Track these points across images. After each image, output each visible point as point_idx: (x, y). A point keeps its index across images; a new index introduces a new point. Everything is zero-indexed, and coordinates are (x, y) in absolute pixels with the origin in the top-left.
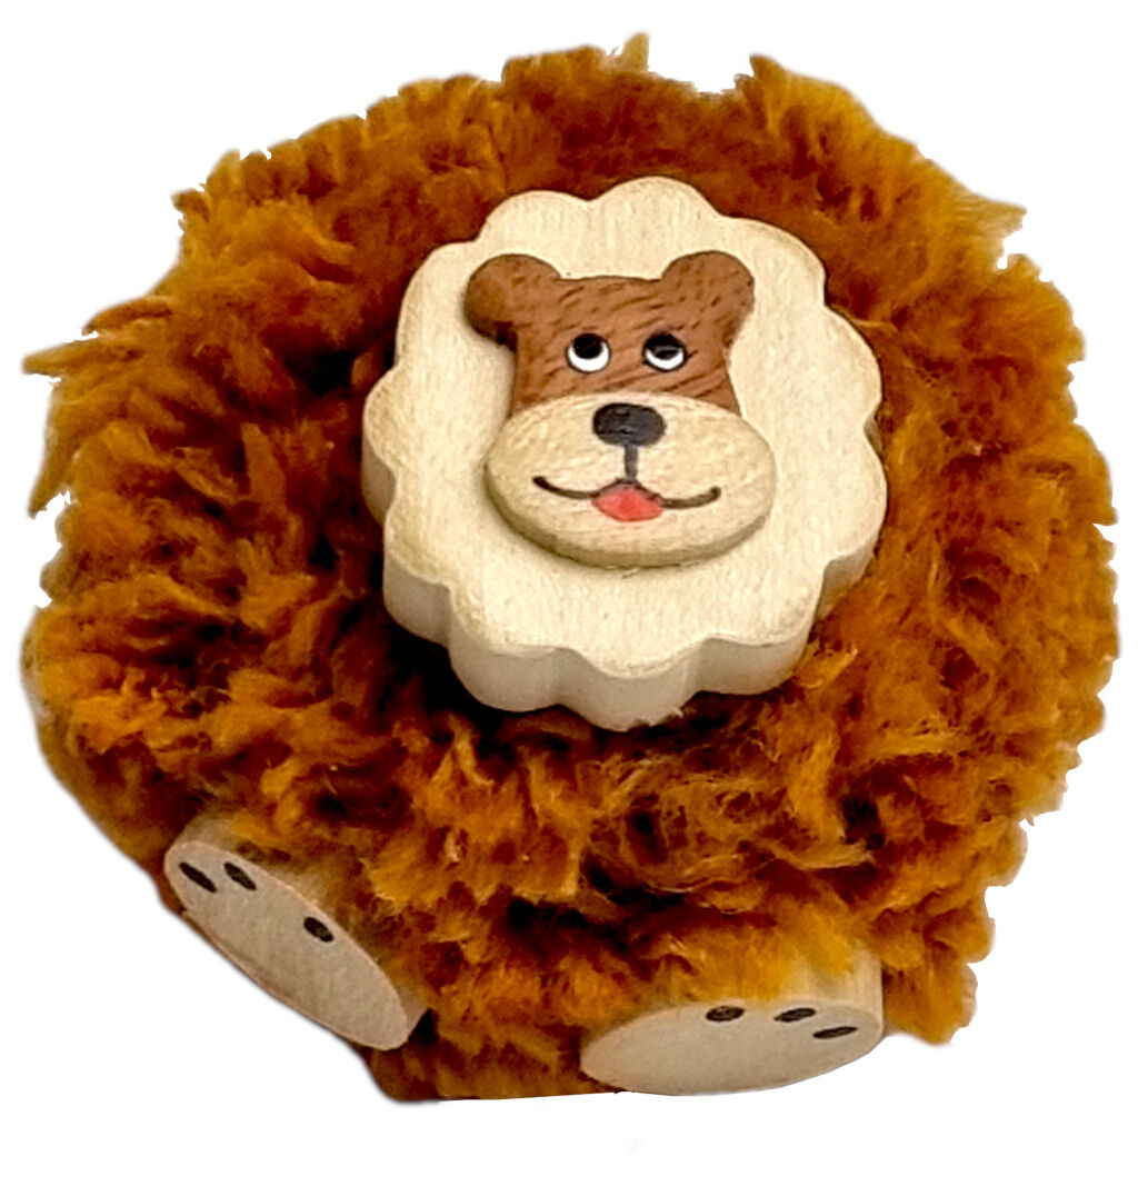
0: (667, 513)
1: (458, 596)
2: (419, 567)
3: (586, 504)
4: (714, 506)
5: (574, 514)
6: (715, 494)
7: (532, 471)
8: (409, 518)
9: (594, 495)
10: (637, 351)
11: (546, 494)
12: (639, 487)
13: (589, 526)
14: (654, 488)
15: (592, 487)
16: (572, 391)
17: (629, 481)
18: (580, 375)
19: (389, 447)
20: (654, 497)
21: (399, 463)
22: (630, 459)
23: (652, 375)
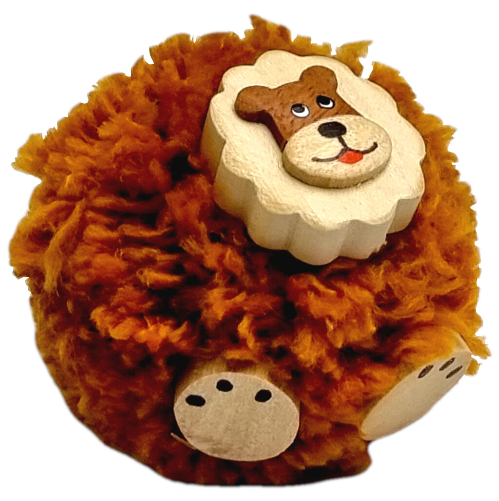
0: (365, 156)
1: (305, 214)
2: (283, 210)
3: (335, 162)
4: (377, 149)
5: (334, 167)
6: (375, 145)
7: (310, 156)
8: (268, 194)
9: (337, 158)
10: (317, 105)
11: (319, 163)
12: (350, 150)
13: (341, 170)
14: (356, 148)
15: (335, 155)
16: (303, 125)
17: (346, 149)
18: (303, 119)
19: (243, 171)
20: (358, 151)
21: (251, 175)
22: (342, 141)
23: (327, 111)
